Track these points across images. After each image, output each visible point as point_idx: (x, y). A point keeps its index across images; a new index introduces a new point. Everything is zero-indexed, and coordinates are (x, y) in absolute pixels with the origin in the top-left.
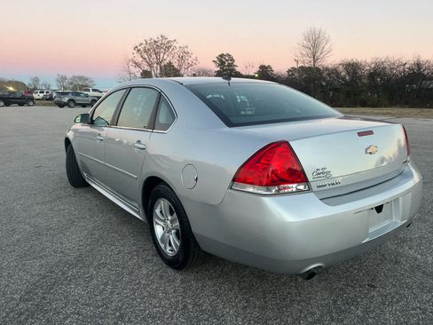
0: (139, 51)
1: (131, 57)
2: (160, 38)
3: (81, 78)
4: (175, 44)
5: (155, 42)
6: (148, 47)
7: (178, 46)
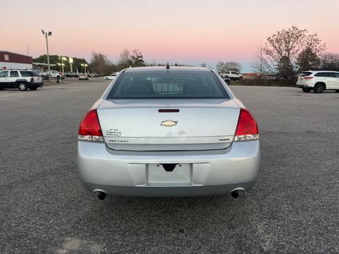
0: (271, 41)
1: (264, 46)
2: (292, 29)
3: (233, 64)
4: (305, 33)
5: (287, 32)
6: (279, 37)
7: (307, 35)
